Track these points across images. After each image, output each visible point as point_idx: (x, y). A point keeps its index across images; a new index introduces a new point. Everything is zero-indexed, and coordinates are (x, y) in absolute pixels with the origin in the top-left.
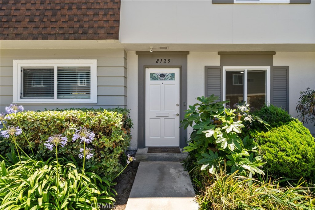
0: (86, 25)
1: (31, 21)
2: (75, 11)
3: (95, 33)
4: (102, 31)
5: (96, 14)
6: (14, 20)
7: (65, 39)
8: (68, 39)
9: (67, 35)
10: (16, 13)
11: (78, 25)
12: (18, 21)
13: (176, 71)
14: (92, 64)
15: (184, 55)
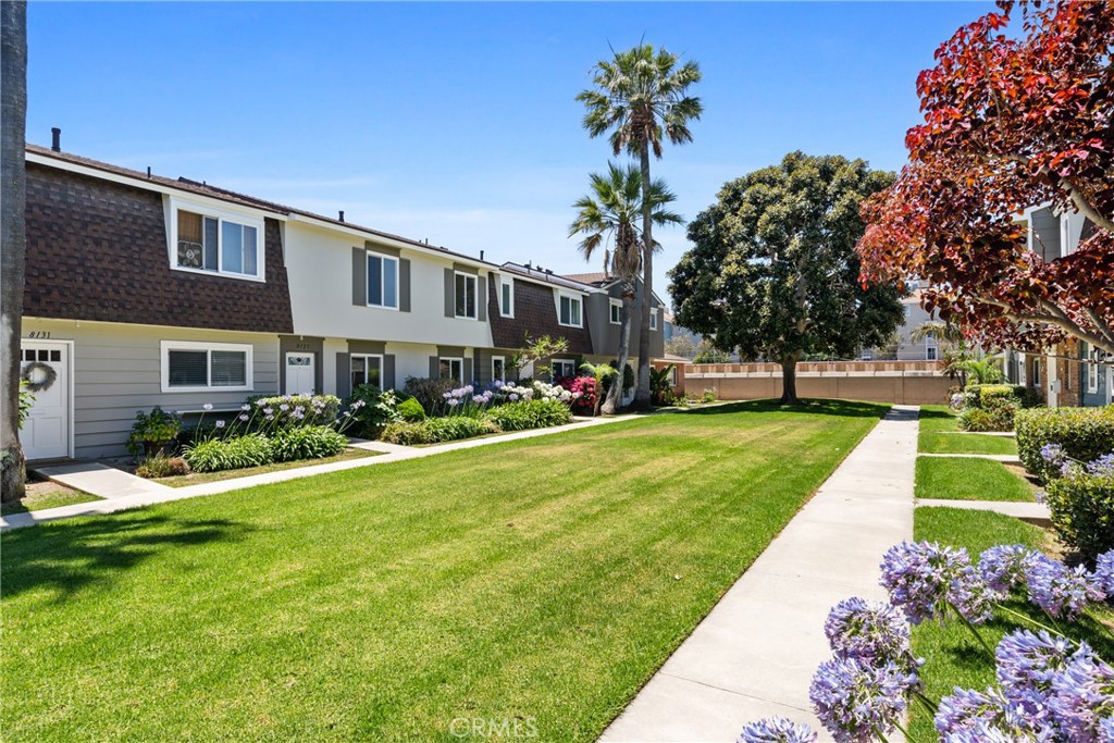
0: (266, 318)
1: (215, 309)
2: (253, 302)
3: (275, 326)
4: (280, 325)
5: (272, 308)
6: (196, 306)
7: (250, 330)
8: (253, 330)
9: (251, 327)
10: (196, 298)
11: (258, 317)
13: (311, 356)
14: (248, 349)
15: (320, 340)
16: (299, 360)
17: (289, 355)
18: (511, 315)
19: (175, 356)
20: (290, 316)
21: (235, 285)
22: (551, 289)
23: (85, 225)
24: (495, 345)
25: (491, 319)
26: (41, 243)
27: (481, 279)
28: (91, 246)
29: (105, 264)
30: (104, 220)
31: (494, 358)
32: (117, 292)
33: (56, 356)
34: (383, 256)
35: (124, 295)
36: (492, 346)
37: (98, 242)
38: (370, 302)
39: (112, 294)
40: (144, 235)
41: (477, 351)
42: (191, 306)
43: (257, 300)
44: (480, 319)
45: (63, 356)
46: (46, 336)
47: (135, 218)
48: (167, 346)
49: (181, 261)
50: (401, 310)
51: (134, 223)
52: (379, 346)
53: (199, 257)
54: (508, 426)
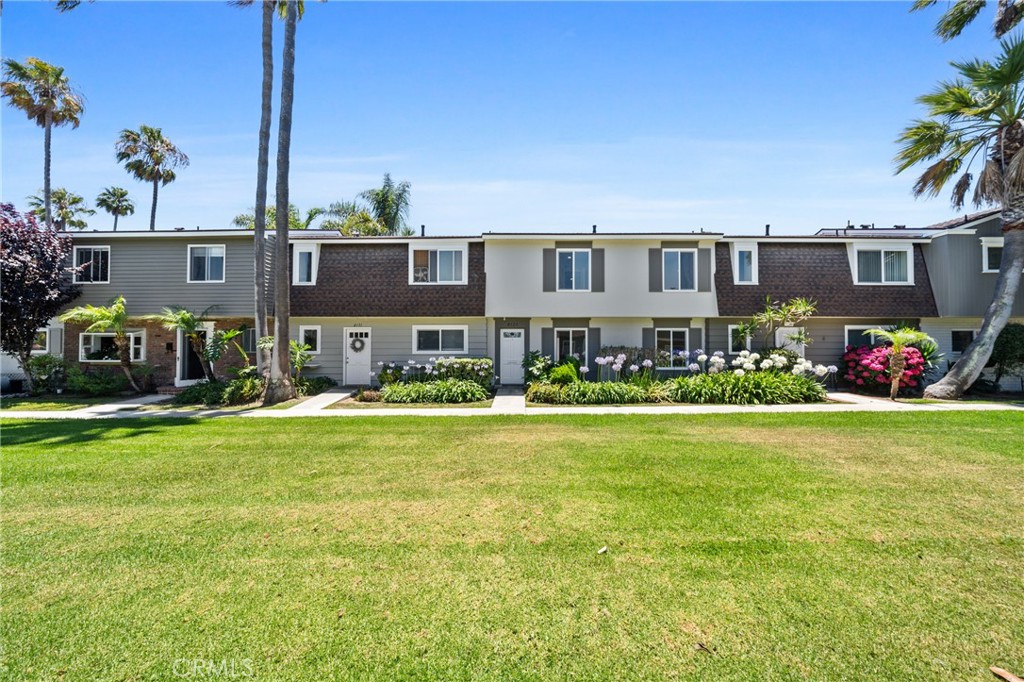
1: (431, 305)
2: (458, 298)
3: (470, 312)
4: (475, 311)
5: (471, 301)
7: (454, 316)
9: (453, 314)
12: (424, 305)
13: (522, 331)
14: (465, 328)
15: (527, 320)
16: (512, 334)
17: (502, 331)
18: (755, 281)
19: (421, 333)
20: (484, 305)
21: (447, 289)
22: (844, 245)
23: (370, 268)
24: (720, 314)
25: (717, 288)
26: (350, 281)
27: (704, 253)
28: (372, 279)
29: (377, 287)
30: (380, 264)
31: (731, 327)
32: (379, 301)
33: (366, 335)
34: (574, 250)
35: (382, 302)
36: (717, 316)
37: (375, 276)
38: (561, 288)
39: (376, 302)
40: (398, 268)
41: (707, 321)
42: (418, 304)
43: (460, 296)
44: (701, 290)
45: (370, 335)
46: (360, 325)
47: (395, 260)
48: (416, 328)
49: (416, 279)
50: (593, 290)
51: (394, 263)
52: (585, 321)
53: (426, 276)
54: (685, 398)
